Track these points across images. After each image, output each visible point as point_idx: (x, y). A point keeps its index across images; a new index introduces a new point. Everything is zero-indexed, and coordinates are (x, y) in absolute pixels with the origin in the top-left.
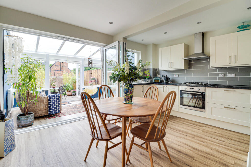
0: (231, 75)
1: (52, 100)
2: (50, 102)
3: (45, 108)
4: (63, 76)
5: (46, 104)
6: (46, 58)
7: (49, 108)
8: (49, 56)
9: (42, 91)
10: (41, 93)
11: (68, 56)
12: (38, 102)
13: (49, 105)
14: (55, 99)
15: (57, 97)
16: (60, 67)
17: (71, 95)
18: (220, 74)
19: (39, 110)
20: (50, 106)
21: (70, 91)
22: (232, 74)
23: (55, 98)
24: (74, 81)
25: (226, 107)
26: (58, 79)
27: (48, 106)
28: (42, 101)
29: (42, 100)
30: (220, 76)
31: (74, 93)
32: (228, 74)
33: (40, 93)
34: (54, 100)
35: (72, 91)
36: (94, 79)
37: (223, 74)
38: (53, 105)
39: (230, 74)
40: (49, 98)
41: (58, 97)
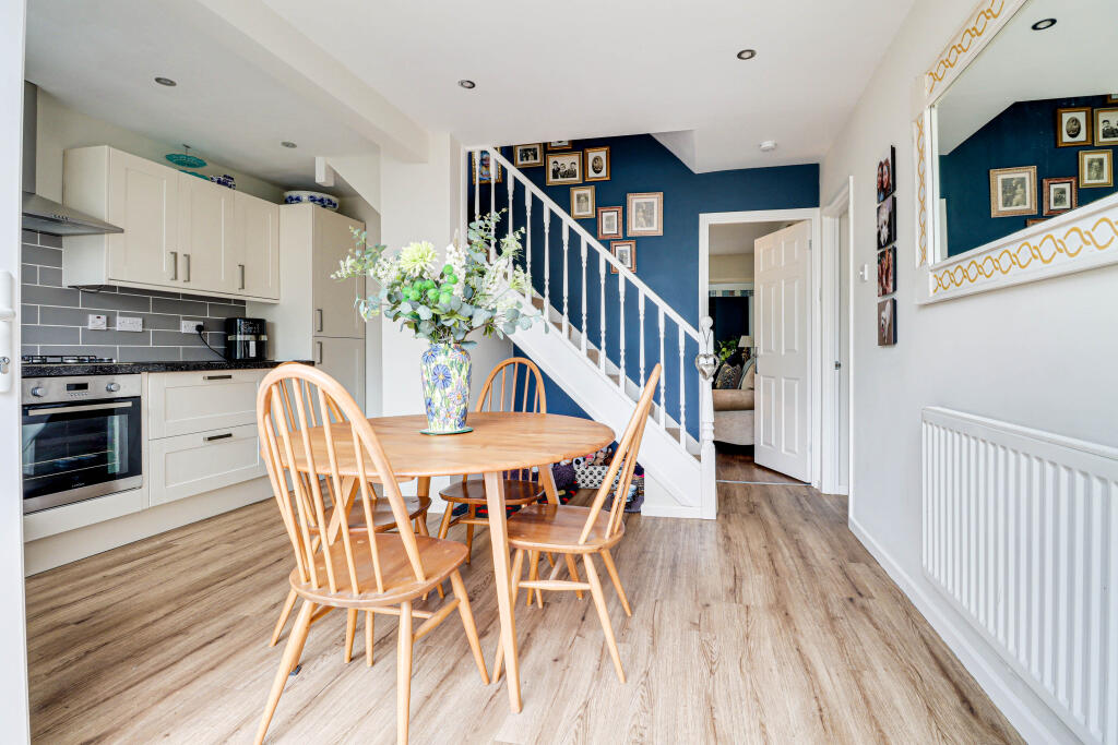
0: (128, 323)
18: (91, 317)
22: (135, 319)
25: (210, 439)
30: (90, 327)
32: (119, 319)
37: (104, 318)
39: (128, 320)
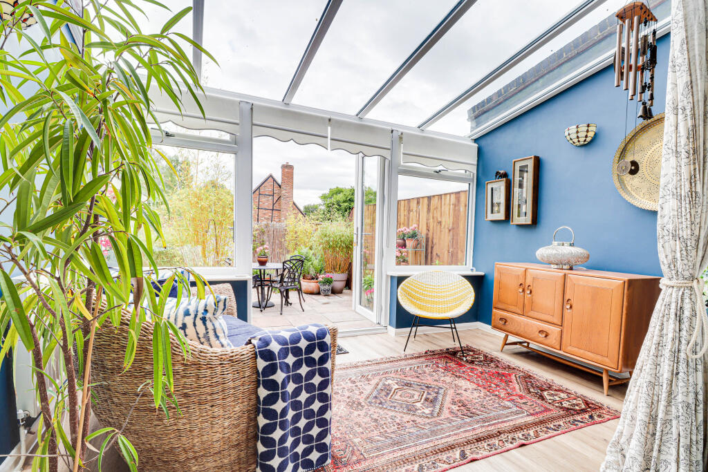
1: (279, 376)
2: (272, 399)
3: (234, 438)
4: (286, 222)
5: (239, 406)
6: (237, 121)
7: (264, 445)
8: (252, 109)
9: (211, 309)
10: (204, 320)
11: (332, 117)
12: (184, 400)
13: (262, 421)
14: (304, 370)
15: (310, 349)
16: (271, 198)
17: (315, 291)
19: (191, 455)
20: (269, 429)
21: (313, 279)
23: (298, 365)
24: (328, 242)
26: (271, 232)
27: (257, 426)
28: (216, 390)
29: (217, 384)
31: (327, 287)
33: (199, 323)
34: (298, 378)
35: (320, 279)
36: (414, 236)
38: (291, 414)
40: (262, 364)
41: (317, 354)
